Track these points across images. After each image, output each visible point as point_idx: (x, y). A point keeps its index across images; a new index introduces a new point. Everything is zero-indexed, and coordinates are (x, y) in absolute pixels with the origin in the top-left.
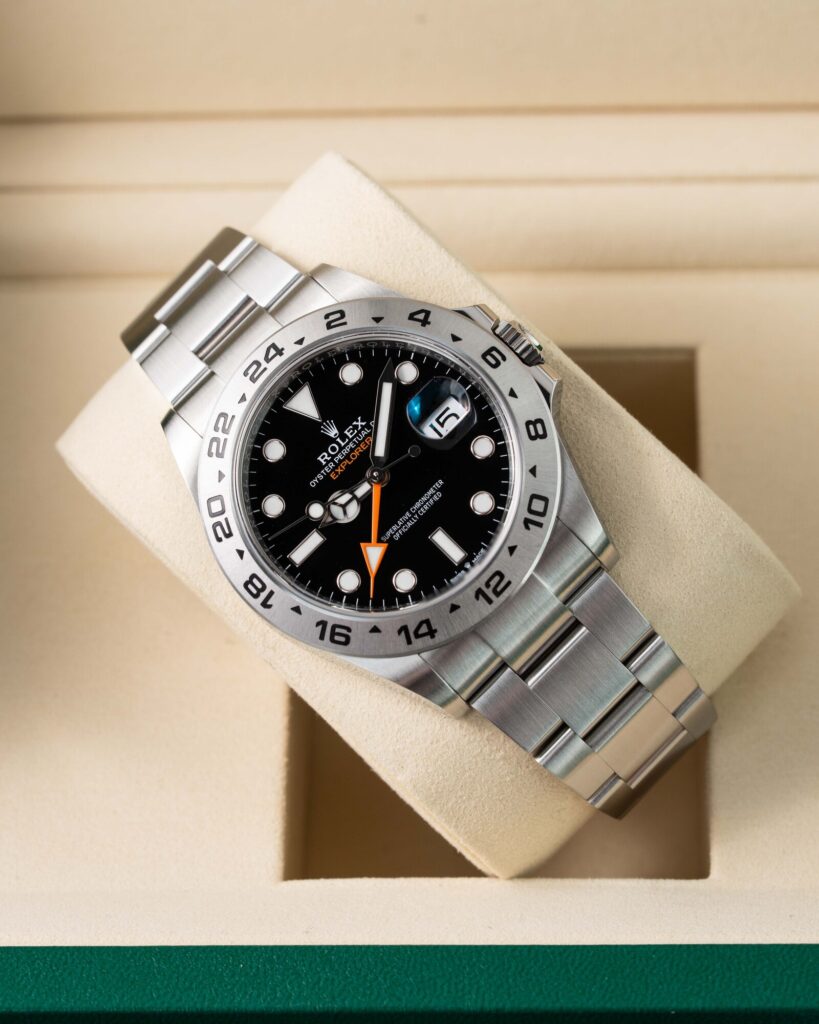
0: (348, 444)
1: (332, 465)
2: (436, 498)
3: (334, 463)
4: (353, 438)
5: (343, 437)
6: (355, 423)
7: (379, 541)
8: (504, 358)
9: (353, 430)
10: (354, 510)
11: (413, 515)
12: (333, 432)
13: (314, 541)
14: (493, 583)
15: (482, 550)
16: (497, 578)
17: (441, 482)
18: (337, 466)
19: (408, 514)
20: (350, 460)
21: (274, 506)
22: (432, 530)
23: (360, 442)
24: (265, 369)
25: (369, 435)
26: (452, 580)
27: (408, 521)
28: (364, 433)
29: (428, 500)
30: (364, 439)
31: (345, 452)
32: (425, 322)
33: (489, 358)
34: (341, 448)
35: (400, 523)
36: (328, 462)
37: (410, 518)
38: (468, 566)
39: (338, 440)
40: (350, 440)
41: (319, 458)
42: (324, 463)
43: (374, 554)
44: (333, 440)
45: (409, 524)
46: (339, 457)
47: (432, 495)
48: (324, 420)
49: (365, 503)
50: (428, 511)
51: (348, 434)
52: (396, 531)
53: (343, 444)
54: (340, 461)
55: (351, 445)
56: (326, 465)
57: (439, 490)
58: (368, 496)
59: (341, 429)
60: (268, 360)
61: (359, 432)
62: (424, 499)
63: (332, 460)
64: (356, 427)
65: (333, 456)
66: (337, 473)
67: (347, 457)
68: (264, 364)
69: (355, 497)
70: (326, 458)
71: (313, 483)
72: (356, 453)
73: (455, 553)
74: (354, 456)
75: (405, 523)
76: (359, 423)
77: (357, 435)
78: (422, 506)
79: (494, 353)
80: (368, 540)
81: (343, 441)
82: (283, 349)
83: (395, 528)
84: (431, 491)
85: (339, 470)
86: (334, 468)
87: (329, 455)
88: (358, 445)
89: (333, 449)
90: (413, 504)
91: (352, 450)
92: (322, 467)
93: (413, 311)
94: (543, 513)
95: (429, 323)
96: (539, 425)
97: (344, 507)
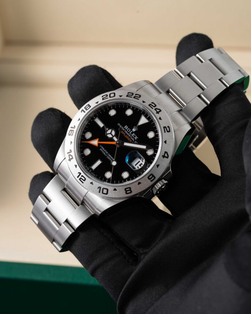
0: (130, 134)
1: (124, 130)
3: (124, 131)
4: (132, 136)
5: (132, 133)
6: (136, 136)
7: (99, 144)
8: (151, 181)
9: (134, 136)
10: (110, 136)
11: (107, 154)
12: (134, 130)
13: (101, 125)
14: (83, 178)
15: (95, 175)
16: (84, 179)
18: (123, 131)
21: (113, 113)
22: (101, 160)
23: (130, 138)
24: (152, 108)
25: (132, 141)
26: (86, 166)
27: (105, 153)
28: (133, 139)
29: (111, 159)
30: (131, 139)
31: (128, 134)
32: (164, 156)
33: (151, 176)
34: (129, 133)
35: (105, 150)
36: (125, 128)
37: (106, 153)
38: (90, 171)
39: (131, 132)
40: (131, 135)
41: (126, 126)
42: (125, 127)
43: (95, 142)
44: (131, 130)
45: (104, 153)
46: (126, 132)
48: (138, 127)
49: (112, 140)
50: (108, 159)
51: (133, 135)
52: (102, 149)
53: (130, 133)
55: (130, 135)
56: (124, 128)
58: (113, 141)
59: (135, 132)
60: (155, 109)
61: (133, 138)
64: (135, 137)
65: (126, 130)
67: (126, 134)
68: (154, 108)
69: (113, 136)
70: (126, 128)
71: (119, 124)
72: (127, 137)
73: (94, 167)
74: (126, 136)
75: (105, 152)
76: (136, 138)
77: (132, 137)
78: (109, 157)
79: (153, 178)
80: (99, 141)
81: (131, 133)
82: (159, 114)
83: (104, 149)
86: (123, 130)
87: (127, 129)
88: (129, 137)
89: (129, 130)
90: (110, 154)
91: (128, 136)
92: (123, 127)
93: (168, 153)
94: (103, 193)
95: (163, 158)
96: (129, 192)
97: (111, 133)
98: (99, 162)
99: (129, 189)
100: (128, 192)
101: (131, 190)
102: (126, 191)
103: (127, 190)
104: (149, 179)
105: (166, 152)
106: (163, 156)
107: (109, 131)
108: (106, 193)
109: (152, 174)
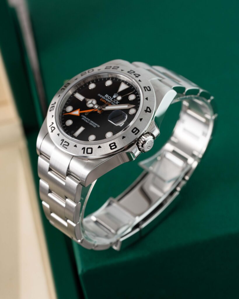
1: (104, 98)
2: (94, 126)
7: (81, 114)
8: (136, 134)
10: (91, 106)
11: (89, 121)
12: (115, 97)
13: (81, 98)
16: (67, 144)
17: (99, 126)
19: (90, 120)
20: (106, 102)
21: (92, 86)
22: (84, 127)
23: (111, 104)
29: (93, 124)
31: (109, 101)
33: (135, 130)
34: (110, 100)
36: (106, 97)
39: (112, 98)
42: (105, 96)
43: (77, 113)
44: (112, 97)
45: (86, 121)
47: (95, 125)
48: (118, 93)
49: (92, 108)
50: (90, 125)
51: (114, 101)
52: (84, 118)
53: (111, 100)
54: (106, 100)
57: (97, 126)
58: (94, 108)
60: (134, 75)
62: (94, 123)
63: (106, 98)
65: (107, 98)
66: (102, 100)
69: (94, 105)
71: (99, 95)
72: (108, 104)
73: (77, 134)
75: (86, 120)
77: (114, 103)
78: (92, 123)
79: (137, 131)
80: (80, 111)
81: (112, 100)
82: (138, 77)
84: (96, 124)
85: (103, 100)
87: (107, 97)
89: (109, 98)
90: (92, 121)
92: (104, 96)
93: (150, 108)
94: (87, 153)
95: (146, 112)
96: (114, 147)
97: (92, 103)
98: (82, 129)
99: (113, 144)
100: (112, 148)
101: (116, 145)
102: (111, 147)
103: (111, 145)
104: (134, 132)
105: (148, 107)
106: (145, 111)
107: (90, 101)
108: (90, 152)
109: (135, 128)
